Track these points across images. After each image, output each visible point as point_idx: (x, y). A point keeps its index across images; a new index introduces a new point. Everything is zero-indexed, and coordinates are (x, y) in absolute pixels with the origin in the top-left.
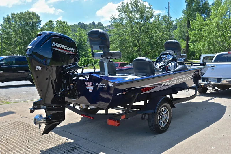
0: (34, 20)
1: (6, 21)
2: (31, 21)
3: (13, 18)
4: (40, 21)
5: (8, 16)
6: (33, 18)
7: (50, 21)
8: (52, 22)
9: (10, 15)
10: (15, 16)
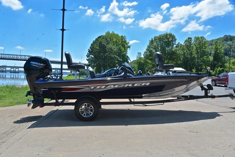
0: (169, 40)
1: (150, 43)
2: (167, 40)
3: (155, 39)
4: (175, 40)
5: (152, 39)
6: (169, 38)
7: (189, 38)
8: (191, 38)
9: (153, 38)
10: (156, 38)
